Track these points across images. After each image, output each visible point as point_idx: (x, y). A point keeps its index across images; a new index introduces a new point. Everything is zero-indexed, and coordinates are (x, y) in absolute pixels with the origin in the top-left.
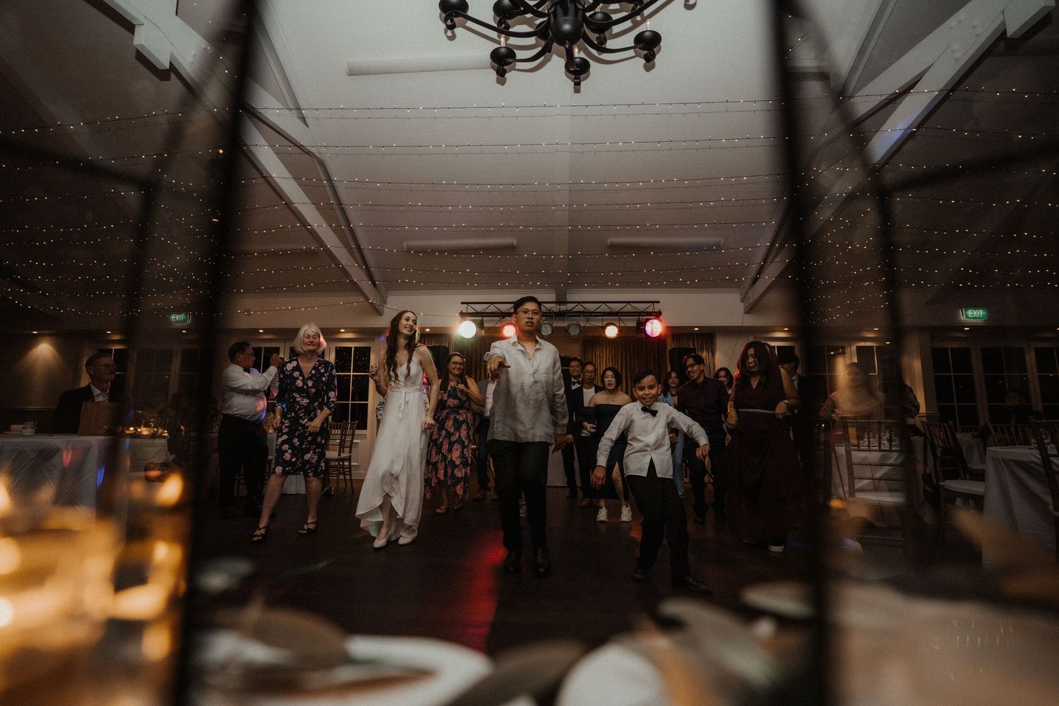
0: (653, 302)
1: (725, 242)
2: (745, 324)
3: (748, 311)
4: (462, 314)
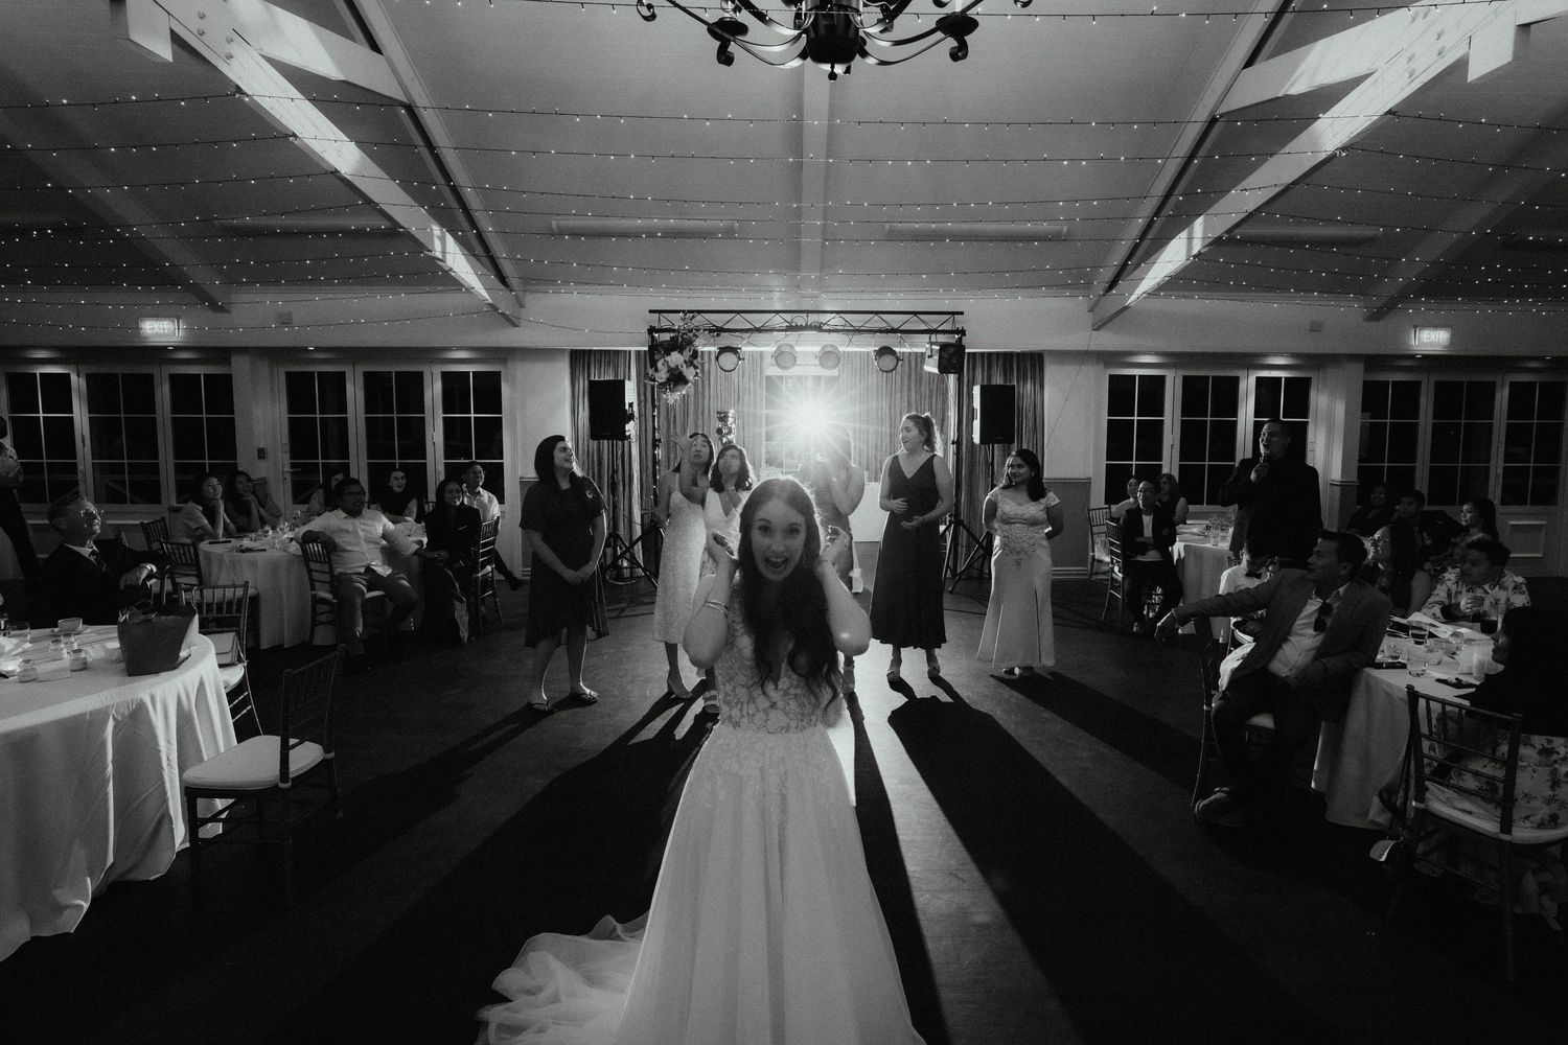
0: (953, 313)
1: (1068, 231)
2: (1092, 348)
3: (1099, 326)
4: (652, 330)
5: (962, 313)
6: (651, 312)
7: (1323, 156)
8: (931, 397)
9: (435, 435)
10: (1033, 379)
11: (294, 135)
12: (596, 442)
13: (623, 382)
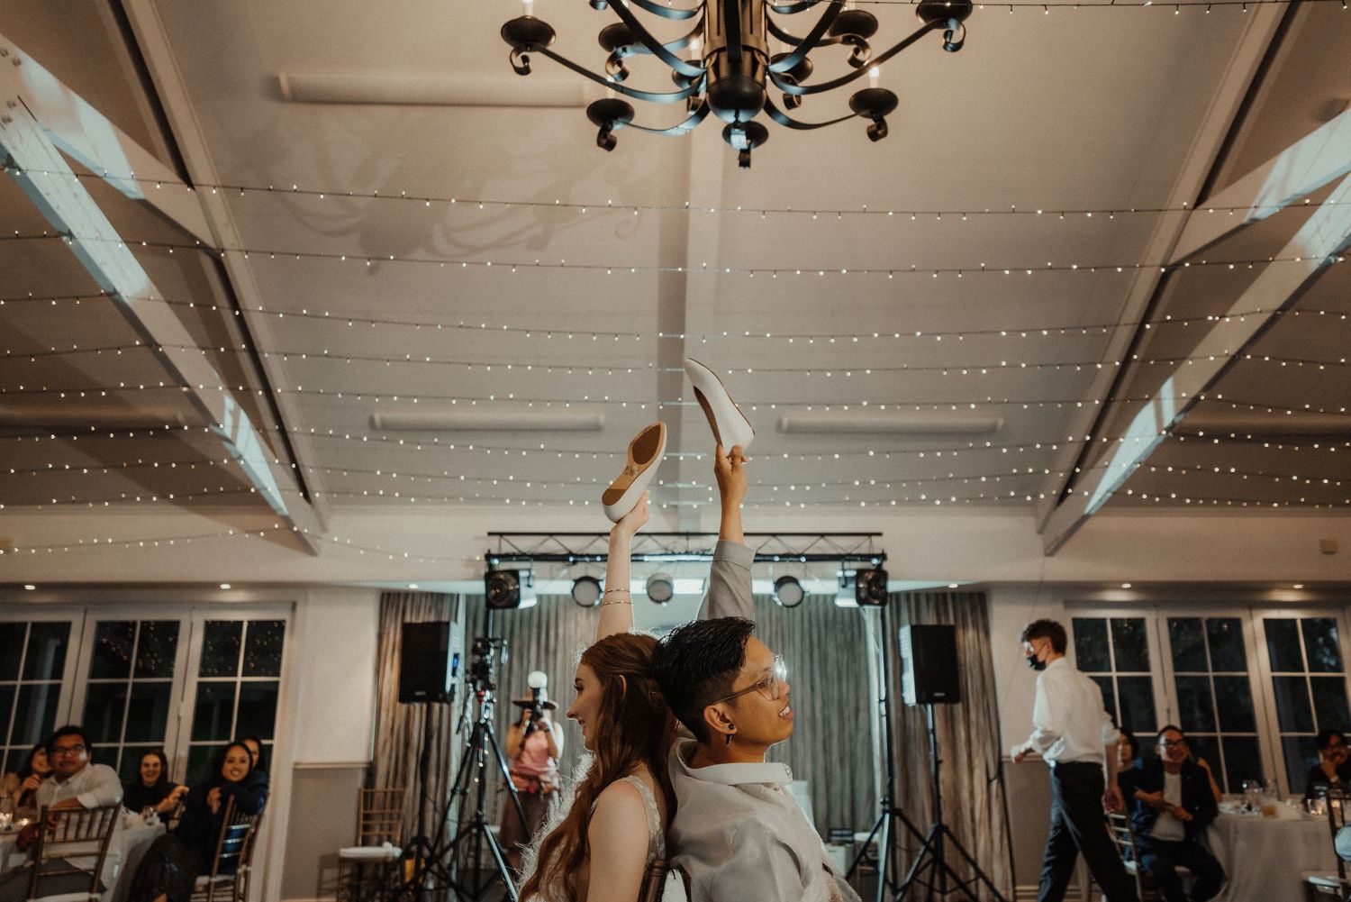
0: (870, 535)
1: (1004, 425)
2: (1047, 578)
3: (1051, 551)
4: (489, 556)
5: (879, 534)
6: (490, 534)
7: (1314, 266)
8: (840, 679)
9: (183, 707)
10: (975, 626)
11: (70, 235)
12: (404, 706)
13: (448, 624)
